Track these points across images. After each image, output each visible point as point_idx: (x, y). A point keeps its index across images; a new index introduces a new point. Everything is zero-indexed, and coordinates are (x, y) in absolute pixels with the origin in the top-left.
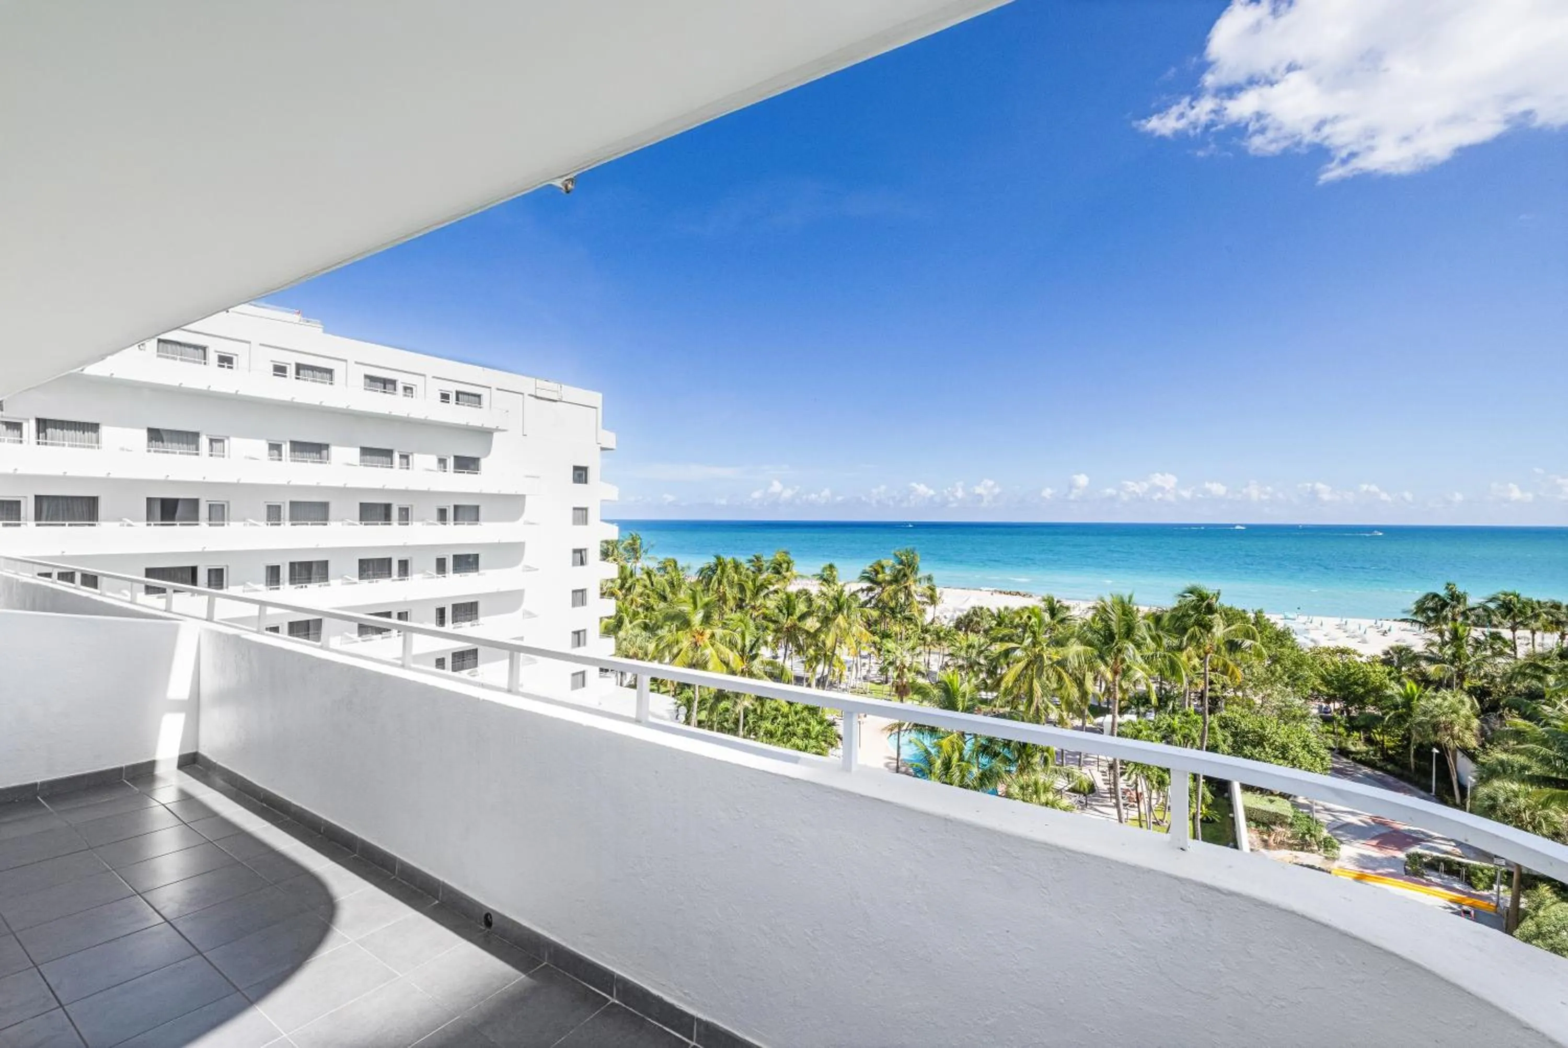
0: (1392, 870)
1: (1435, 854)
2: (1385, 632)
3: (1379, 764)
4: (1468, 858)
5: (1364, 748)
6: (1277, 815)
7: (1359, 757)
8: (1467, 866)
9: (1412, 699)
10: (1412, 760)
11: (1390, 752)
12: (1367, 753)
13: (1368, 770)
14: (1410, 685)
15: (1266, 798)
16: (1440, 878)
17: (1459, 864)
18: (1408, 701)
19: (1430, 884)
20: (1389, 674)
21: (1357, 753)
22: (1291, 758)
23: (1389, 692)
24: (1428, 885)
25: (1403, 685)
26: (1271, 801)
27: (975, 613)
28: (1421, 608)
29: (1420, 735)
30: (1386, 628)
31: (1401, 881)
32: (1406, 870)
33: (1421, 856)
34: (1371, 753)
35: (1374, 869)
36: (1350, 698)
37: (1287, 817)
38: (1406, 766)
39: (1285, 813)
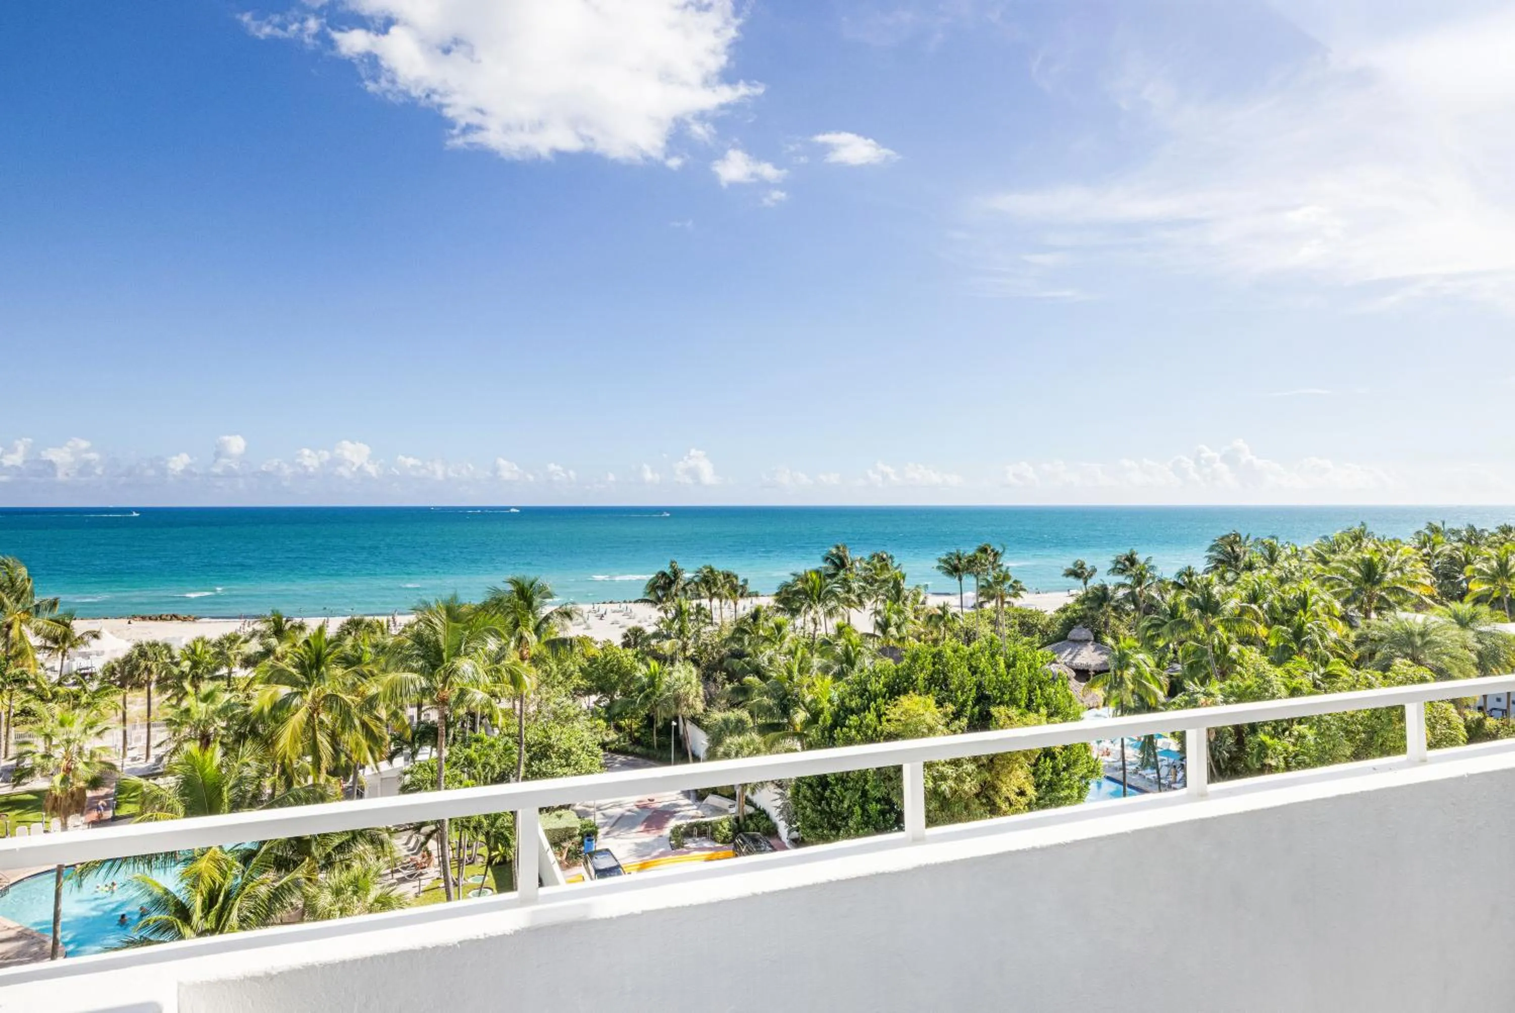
0: (662, 850)
1: (689, 821)
2: (602, 616)
3: (630, 749)
4: (708, 817)
5: (615, 736)
6: (567, 829)
7: (613, 746)
8: (710, 823)
9: (655, 677)
10: (655, 738)
11: (636, 734)
12: (618, 740)
13: (621, 758)
14: (654, 664)
15: (554, 814)
16: (696, 842)
17: (706, 824)
18: (653, 681)
19: (689, 851)
20: (636, 656)
21: (613, 742)
22: (573, 763)
23: (638, 674)
24: (688, 853)
25: (648, 666)
26: (560, 816)
27: (143, 654)
28: (653, 587)
29: (665, 711)
30: (602, 612)
31: (670, 857)
32: (672, 846)
33: (679, 827)
34: (622, 739)
35: (649, 855)
36: (604, 688)
37: (574, 829)
38: (649, 746)
39: (574, 826)
